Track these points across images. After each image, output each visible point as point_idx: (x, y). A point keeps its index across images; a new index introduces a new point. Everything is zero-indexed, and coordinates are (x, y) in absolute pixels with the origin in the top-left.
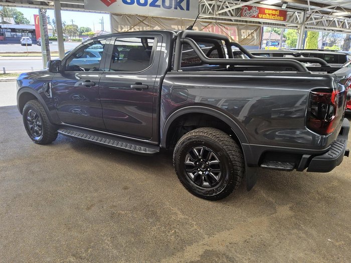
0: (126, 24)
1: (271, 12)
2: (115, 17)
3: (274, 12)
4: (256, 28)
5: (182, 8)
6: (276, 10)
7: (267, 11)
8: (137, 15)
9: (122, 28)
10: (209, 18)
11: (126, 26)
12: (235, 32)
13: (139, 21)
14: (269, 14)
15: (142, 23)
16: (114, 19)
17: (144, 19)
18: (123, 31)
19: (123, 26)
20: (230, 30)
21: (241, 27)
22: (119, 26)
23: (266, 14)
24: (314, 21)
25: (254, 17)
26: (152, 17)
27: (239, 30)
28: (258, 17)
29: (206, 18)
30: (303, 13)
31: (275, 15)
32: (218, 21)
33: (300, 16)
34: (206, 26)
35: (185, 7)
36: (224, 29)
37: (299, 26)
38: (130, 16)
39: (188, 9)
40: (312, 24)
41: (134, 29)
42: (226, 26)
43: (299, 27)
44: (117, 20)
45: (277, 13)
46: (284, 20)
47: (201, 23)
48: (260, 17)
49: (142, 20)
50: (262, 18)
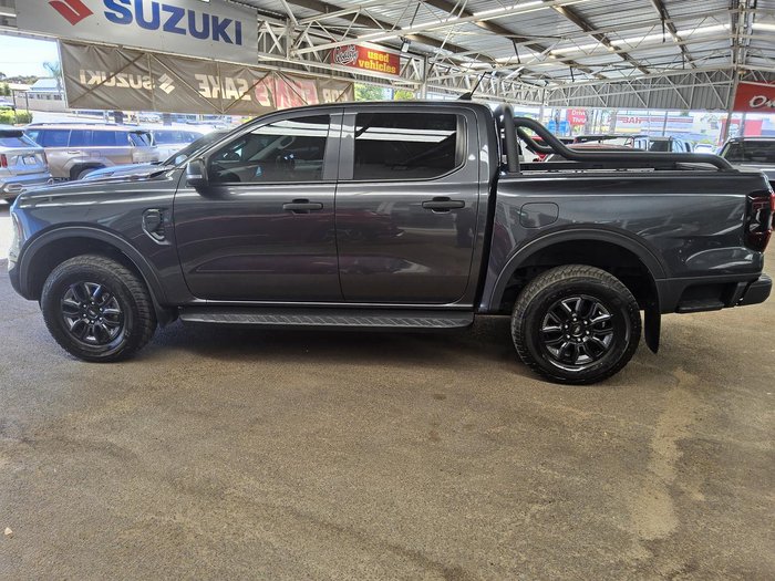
0: (96, 69)
1: (376, 56)
2: (71, 49)
3: (381, 57)
4: (346, 85)
5: (227, 40)
6: (384, 54)
7: (370, 55)
8: (121, 46)
9: (88, 78)
10: (271, 63)
11: (98, 72)
12: (312, 93)
13: (127, 63)
14: (375, 61)
15: (132, 67)
16: (68, 53)
17: (136, 56)
18: (91, 82)
19: (90, 72)
20: (304, 89)
21: (322, 84)
22: (82, 71)
23: (369, 60)
24: (439, 78)
25: (351, 65)
26: (155, 54)
27: (319, 90)
28: (357, 65)
29: (265, 63)
30: (422, 61)
31: (382, 63)
32: (283, 70)
33: (418, 66)
34: (261, 79)
35: (233, 37)
36: (294, 87)
37: (416, 84)
38: (104, 48)
39: (239, 41)
40: (436, 82)
41: (118, 81)
42: (296, 80)
43: (416, 87)
44: (75, 56)
45: (386, 58)
46: (397, 73)
47: (252, 71)
48: (361, 65)
49: (132, 59)
50: (364, 68)
